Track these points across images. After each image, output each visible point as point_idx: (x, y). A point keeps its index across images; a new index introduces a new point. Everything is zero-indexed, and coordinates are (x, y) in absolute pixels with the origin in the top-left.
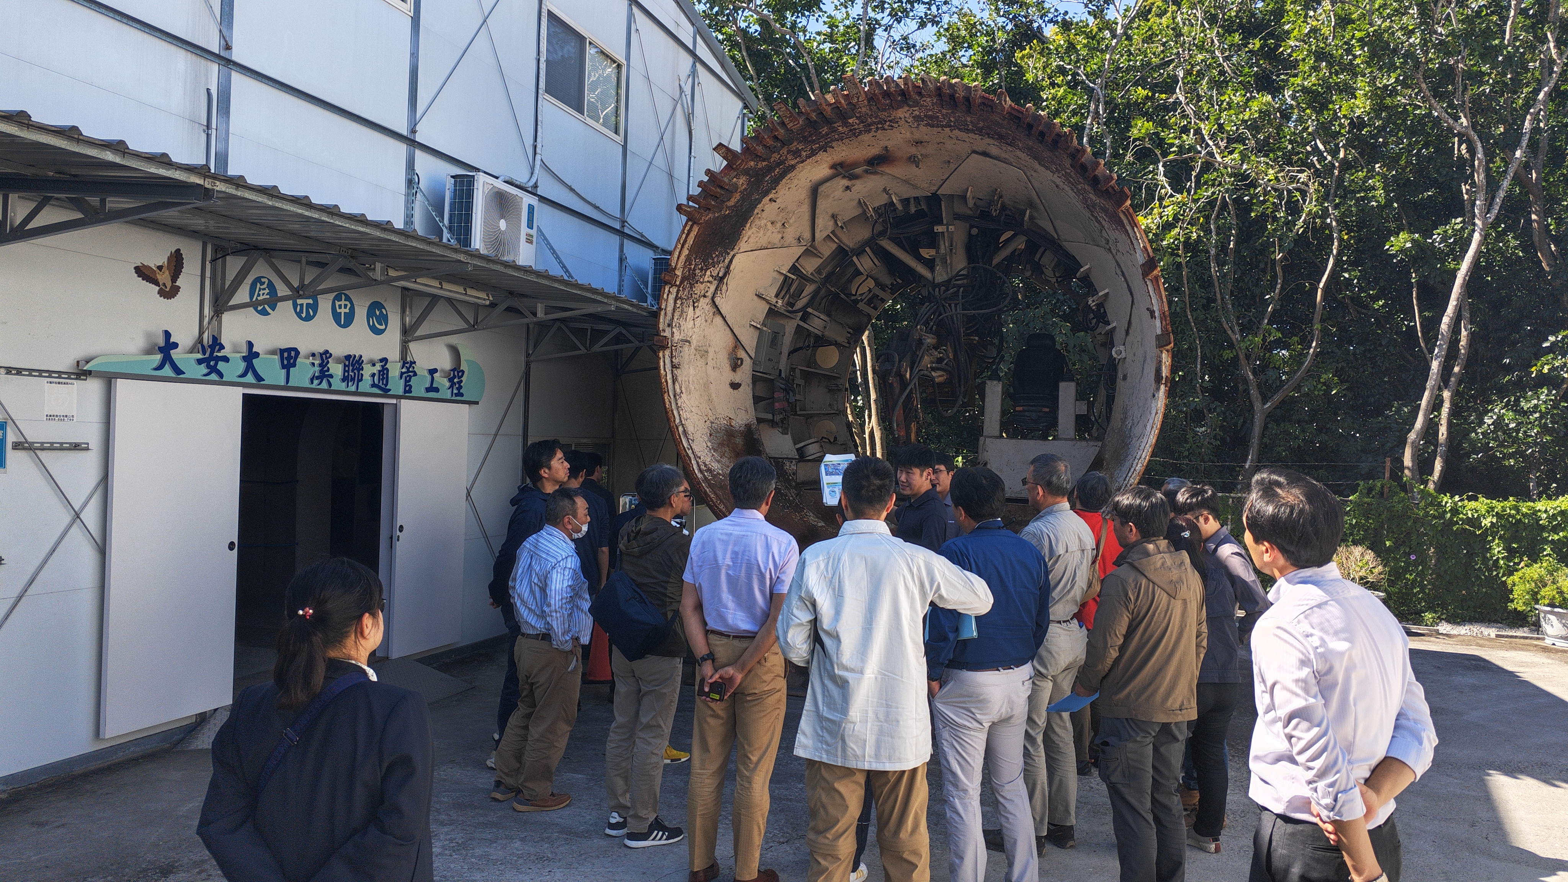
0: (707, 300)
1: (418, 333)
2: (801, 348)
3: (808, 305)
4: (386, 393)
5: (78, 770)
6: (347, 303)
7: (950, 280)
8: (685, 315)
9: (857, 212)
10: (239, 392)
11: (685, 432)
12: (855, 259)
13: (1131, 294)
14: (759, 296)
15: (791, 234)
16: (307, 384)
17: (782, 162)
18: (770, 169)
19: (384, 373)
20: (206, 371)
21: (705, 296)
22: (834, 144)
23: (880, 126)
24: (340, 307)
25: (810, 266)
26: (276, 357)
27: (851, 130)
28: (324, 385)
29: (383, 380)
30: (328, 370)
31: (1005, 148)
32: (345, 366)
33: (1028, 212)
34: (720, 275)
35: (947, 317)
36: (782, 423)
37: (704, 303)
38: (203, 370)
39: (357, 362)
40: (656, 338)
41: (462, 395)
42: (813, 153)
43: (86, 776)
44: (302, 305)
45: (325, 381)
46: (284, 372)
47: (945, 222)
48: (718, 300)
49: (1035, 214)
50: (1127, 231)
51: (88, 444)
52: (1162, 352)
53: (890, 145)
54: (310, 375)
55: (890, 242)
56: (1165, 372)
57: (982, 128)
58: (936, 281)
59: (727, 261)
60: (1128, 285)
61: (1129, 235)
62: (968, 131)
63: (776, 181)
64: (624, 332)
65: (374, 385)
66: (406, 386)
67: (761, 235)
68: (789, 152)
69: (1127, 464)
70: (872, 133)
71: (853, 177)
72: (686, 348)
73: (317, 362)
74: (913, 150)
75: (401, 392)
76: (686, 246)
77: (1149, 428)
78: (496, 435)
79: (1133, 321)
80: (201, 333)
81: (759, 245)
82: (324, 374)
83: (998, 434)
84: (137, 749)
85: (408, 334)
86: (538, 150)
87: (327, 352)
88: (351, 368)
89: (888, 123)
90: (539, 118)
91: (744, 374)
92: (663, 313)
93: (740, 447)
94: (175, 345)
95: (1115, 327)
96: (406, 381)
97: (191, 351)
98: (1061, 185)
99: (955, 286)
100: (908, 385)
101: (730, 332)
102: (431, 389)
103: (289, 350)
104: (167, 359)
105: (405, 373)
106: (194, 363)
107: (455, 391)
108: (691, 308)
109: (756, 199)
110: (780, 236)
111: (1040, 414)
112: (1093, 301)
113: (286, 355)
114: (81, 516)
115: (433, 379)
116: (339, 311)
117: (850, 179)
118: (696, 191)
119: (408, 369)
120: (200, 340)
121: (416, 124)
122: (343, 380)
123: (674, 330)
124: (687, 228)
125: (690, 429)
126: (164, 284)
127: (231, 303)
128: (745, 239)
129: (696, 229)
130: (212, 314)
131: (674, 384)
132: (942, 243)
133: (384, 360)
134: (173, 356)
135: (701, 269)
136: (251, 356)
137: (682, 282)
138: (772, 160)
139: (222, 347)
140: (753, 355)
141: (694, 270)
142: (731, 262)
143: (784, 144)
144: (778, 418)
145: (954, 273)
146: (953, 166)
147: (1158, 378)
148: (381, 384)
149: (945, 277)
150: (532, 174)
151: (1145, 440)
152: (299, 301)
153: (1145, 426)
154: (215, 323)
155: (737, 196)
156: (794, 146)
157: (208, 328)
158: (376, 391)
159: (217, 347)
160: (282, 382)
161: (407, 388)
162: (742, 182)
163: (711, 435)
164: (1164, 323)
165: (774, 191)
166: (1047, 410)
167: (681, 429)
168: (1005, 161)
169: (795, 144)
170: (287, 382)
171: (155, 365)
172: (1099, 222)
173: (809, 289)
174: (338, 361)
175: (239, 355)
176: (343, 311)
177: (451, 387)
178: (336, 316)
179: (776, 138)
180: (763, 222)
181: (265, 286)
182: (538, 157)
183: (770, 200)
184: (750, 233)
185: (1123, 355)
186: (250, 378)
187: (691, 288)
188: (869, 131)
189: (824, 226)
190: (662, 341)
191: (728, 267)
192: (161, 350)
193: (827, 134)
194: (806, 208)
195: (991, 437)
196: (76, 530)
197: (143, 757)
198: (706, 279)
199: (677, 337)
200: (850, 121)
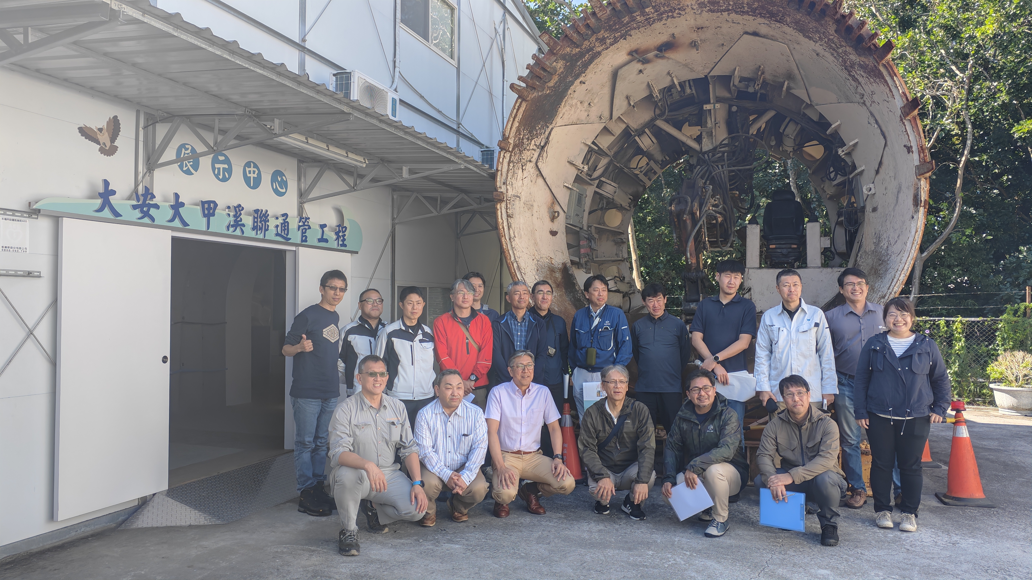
0: (532, 165)
1: (311, 196)
2: (596, 210)
3: (602, 175)
4: (287, 240)
5: (35, 548)
6: (255, 169)
7: (715, 149)
8: (516, 175)
9: (645, 94)
10: (167, 235)
11: (519, 267)
12: (637, 138)
13: (885, 138)
14: (571, 163)
15: (594, 112)
16: (224, 231)
17: (591, 49)
18: (581, 55)
19: (285, 225)
20: (140, 215)
21: (530, 161)
22: (632, 32)
23: (670, 14)
24: (250, 172)
25: (605, 142)
26: (199, 207)
27: (646, 19)
28: (238, 232)
29: (284, 230)
30: (241, 220)
31: (773, 26)
32: (254, 218)
33: (786, 83)
34: (542, 144)
35: (716, 174)
36: (586, 264)
37: (530, 167)
38: (137, 213)
39: (264, 215)
40: (495, 193)
41: (345, 246)
42: (616, 41)
43: (42, 553)
44: (219, 169)
45: (238, 229)
46: (205, 220)
47: (712, 101)
48: (540, 164)
49: (792, 85)
50: (886, 82)
51: (40, 272)
52: (919, 180)
53: (677, 32)
54: (226, 224)
55: (666, 123)
56: (924, 196)
57: (756, 9)
58: (704, 150)
59: (547, 133)
60: (881, 131)
61: (888, 85)
62: (744, 13)
63: (586, 66)
64: (466, 197)
65: (277, 234)
66: (302, 236)
67: (572, 112)
68: (597, 39)
69: (889, 276)
70: (664, 22)
71: (646, 61)
72: (517, 201)
73: (232, 214)
74: (694, 36)
75: (299, 241)
76: (517, 119)
77: (909, 245)
78: (371, 279)
79: (885, 161)
80: (136, 185)
81: (571, 121)
82: (237, 224)
83: (758, 266)
84: (88, 529)
85: (303, 196)
86: (397, 64)
87: (239, 206)
88: (259, 220)
89: (677, 11)
90: (397, 41)
91: (560, 224)
92: (499, 173)
93: (559, 280)
94: (113, 193)
95: (864, 170)
96: (303, 233)
97: (129, 198)
98: (822, 52)
99: (720, 152)
100: (699, 221)
101: (549, 191)
102: (322, 240)
103: (209, 202)
104: (106, 203)
105: (301, 226)
106: (130, 209)
107: (340, 243)
108: (521, 170)
109: (570, 82)
110: (586, 114)
111: (790, 250)
112: (843, 151)
113: (206, 206)
114: (34, 333)
115: (323, 232)
116: (249, 175)
117: (643, 63)
118: (525, 73)
119: (304, 223)
120: (136, 191)
121: (305, 36)
122: (254, 228)
123: (508, 187)
124: (518, 105)
125: (522, 265)
126: (104, 144)
127: (161, 161)
128: (561, 115)
129: (524, 105)
130: (145, 170)
131: (509, 230)
132: (709, 119)
133: (285, 215)
134: (112, 202)
135: (528, 139)
136: (177, 205)
137: (513, 149)
138: (583, 47)
139: (153, 197)
140: (566, 210)
141: (523, 139)
142: (550, 134)
143: (594, 32)
144: (583, 261)
145: (718, 143)
146: (726, 48)
147: (916, 201)
148: (283, 234)
149: (711, 147)
150: (393, 82)
151: (906, 255)
152: (217, 166)
153: (905, 244)
154: (147, 178)
155: (555, 78)
156: (602, 34)
157: (142, 181)
158: (279, 239)
159: (149, 196)
160: (204, 228)
161: (304, 238)
162: (560, 65)
163: (537, 270)
164: (922, 155)
165: (583, 75)
166: (795, 246)
167: (515, 265)
168: (773, 39)
169: (602, 32)
170: (208, 228)
171: (97, 207)
172: (856, 80)
173: (604, 162)
174: (249, 214)
175: (168, 204)
176: (252, 175)
177: (337, 239)
178: (247, 180)
179: (588, 26)
180: (574, 101)
181: (189, 151)
182: (397, 69)
183: (580, 83)
184: (564, 111)
185: (873, 191)
186: (177, 223)
187: (520, 154)
188: (660, 20)
189: (620, 105)
190: (499, 196)
191: (548, 138)
192: (101, 195)
193: (628, 23)
194: (606, 91)
195: (753, 268)
196: (30, 344)
197: (92, 536)
198: (531, 148)
199: (510, 193)
200: (647, 10)
